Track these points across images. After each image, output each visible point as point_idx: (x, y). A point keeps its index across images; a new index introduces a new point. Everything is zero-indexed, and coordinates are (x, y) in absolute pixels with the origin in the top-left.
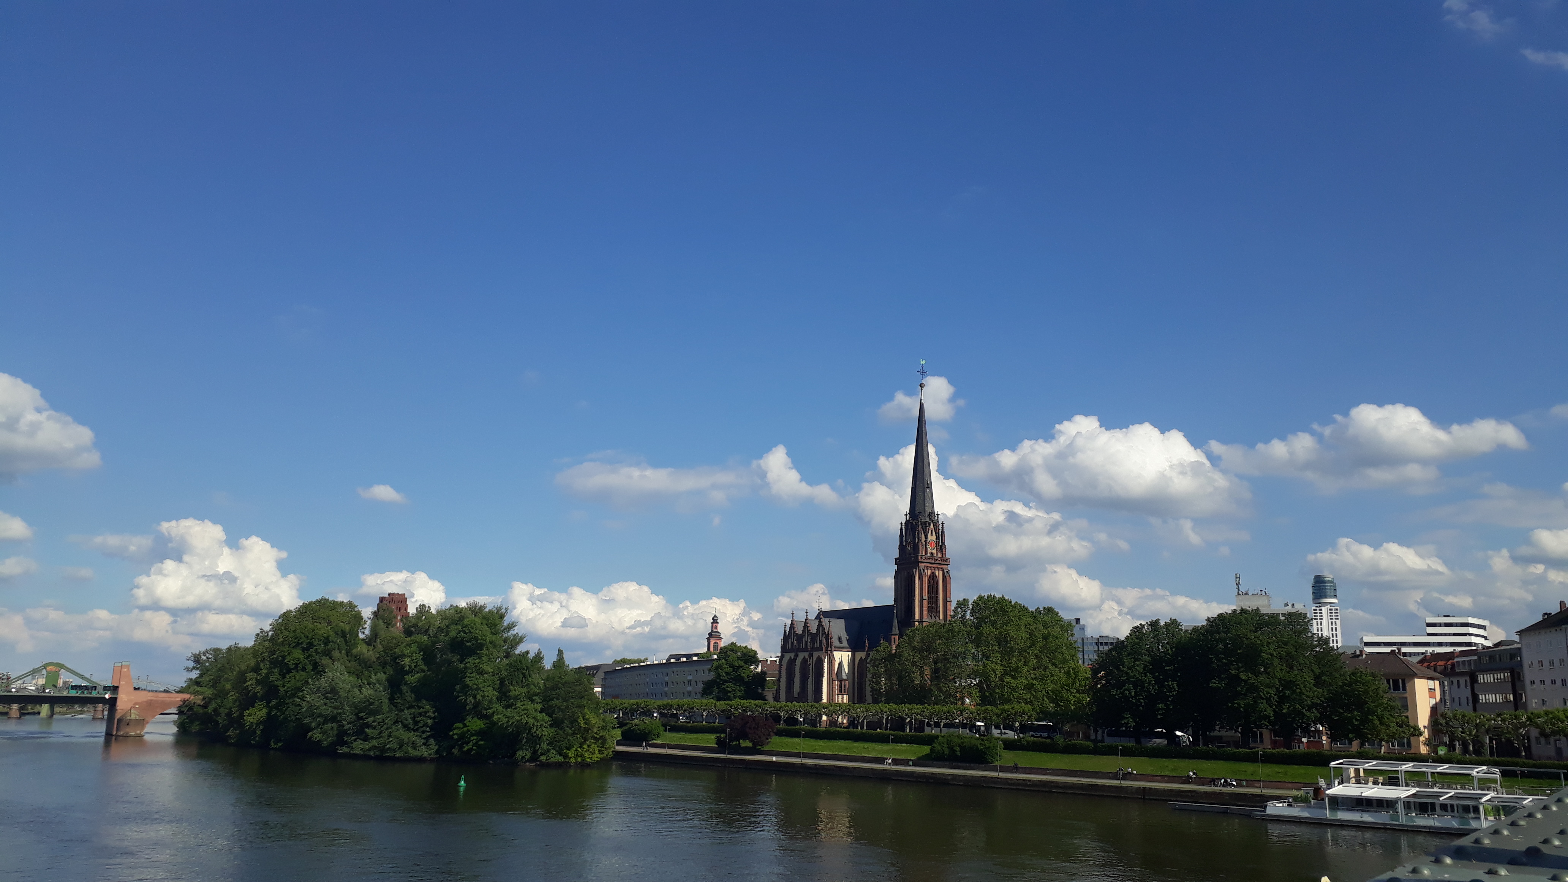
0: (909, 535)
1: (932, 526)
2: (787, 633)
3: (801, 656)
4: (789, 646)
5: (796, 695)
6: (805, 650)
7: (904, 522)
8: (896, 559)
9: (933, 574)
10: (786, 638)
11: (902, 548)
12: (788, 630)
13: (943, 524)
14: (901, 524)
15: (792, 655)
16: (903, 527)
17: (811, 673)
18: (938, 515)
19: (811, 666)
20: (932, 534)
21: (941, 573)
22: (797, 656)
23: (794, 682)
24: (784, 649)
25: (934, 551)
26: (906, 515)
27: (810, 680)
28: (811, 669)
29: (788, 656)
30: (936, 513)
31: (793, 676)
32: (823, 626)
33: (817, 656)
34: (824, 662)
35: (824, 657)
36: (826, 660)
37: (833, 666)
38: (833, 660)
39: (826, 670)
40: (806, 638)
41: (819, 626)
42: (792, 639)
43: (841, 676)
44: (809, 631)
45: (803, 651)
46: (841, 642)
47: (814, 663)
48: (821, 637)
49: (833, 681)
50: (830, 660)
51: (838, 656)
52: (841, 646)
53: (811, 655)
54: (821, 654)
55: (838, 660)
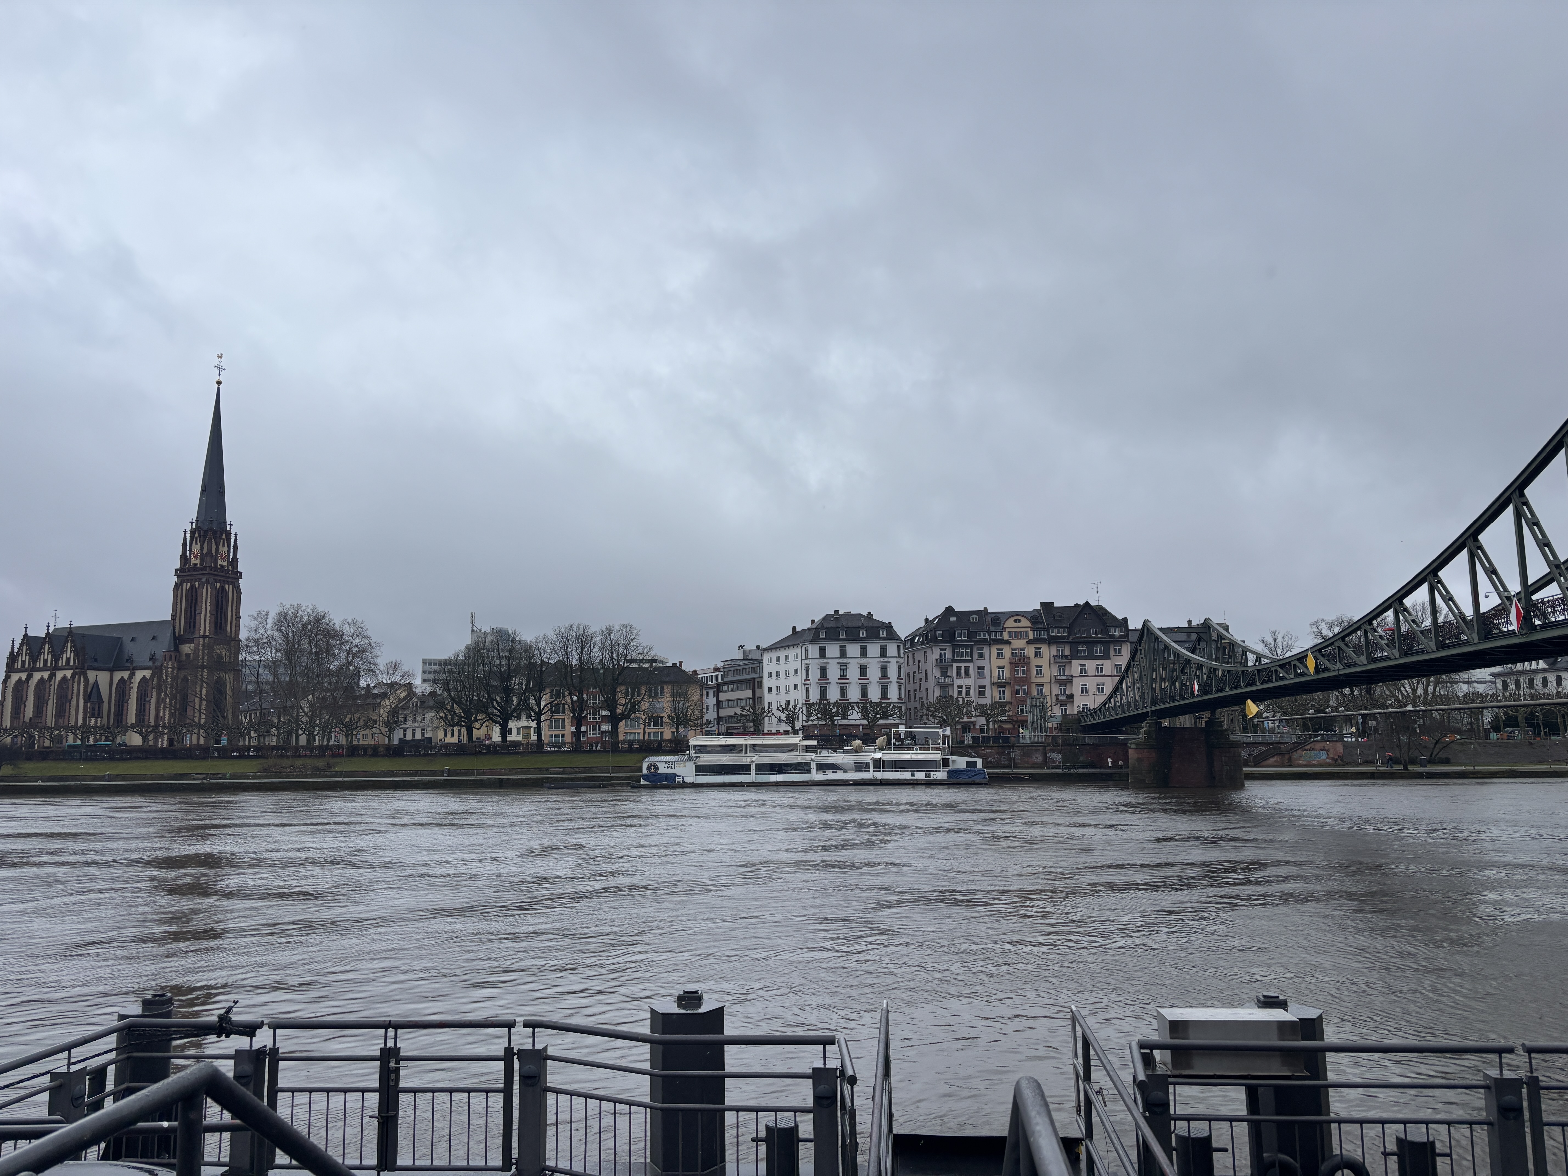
0: (196, 544)
1: (224, 537)
2: (16, 650)
3: (37, 676)
4: (19, 665)
5: (27, 720)
6: (44, 668)
7: (188, 530)
8: (176, 570)
9: (223, 588)
10: (13, 658)
11: (184, 558)
12: (17, 646)
13: (236, 535)
14: (185, 532)
15: (24, 676)
16: (188, 535)
17: (52, 695)
18: (231, 525)
19: (52, 687)
20: (223, 545)
21: (231, 587)
22: (29, 677)
23: (25, 706)
24: (10, 669)
25: (225, 563)
26: (192, 523)
27: (50, 702)
28: (52, 690)
29: (15, 677)
30: (228, 523)
31: (24, 699)
32: (72, 641)
33: (62, 675)
34: (74, 682)
35: (73, 677)
36: (76, 680)
37: (86, 686)
38: (86, 680)
39: (75, 691)
40: (46, 655)
41: (66, 642)
42: (25, 657)
43: (94, 698)
44: (51, 647)
45: (40, 670)
46: (96, 660)
47: (57, 683)
48: (69, 654)
49: (85, 702)
50: (82, 680)
51: (92, 675)
52: (95, 664)
53: (52, 676)
54: (69, 674)
55: (92, 680)
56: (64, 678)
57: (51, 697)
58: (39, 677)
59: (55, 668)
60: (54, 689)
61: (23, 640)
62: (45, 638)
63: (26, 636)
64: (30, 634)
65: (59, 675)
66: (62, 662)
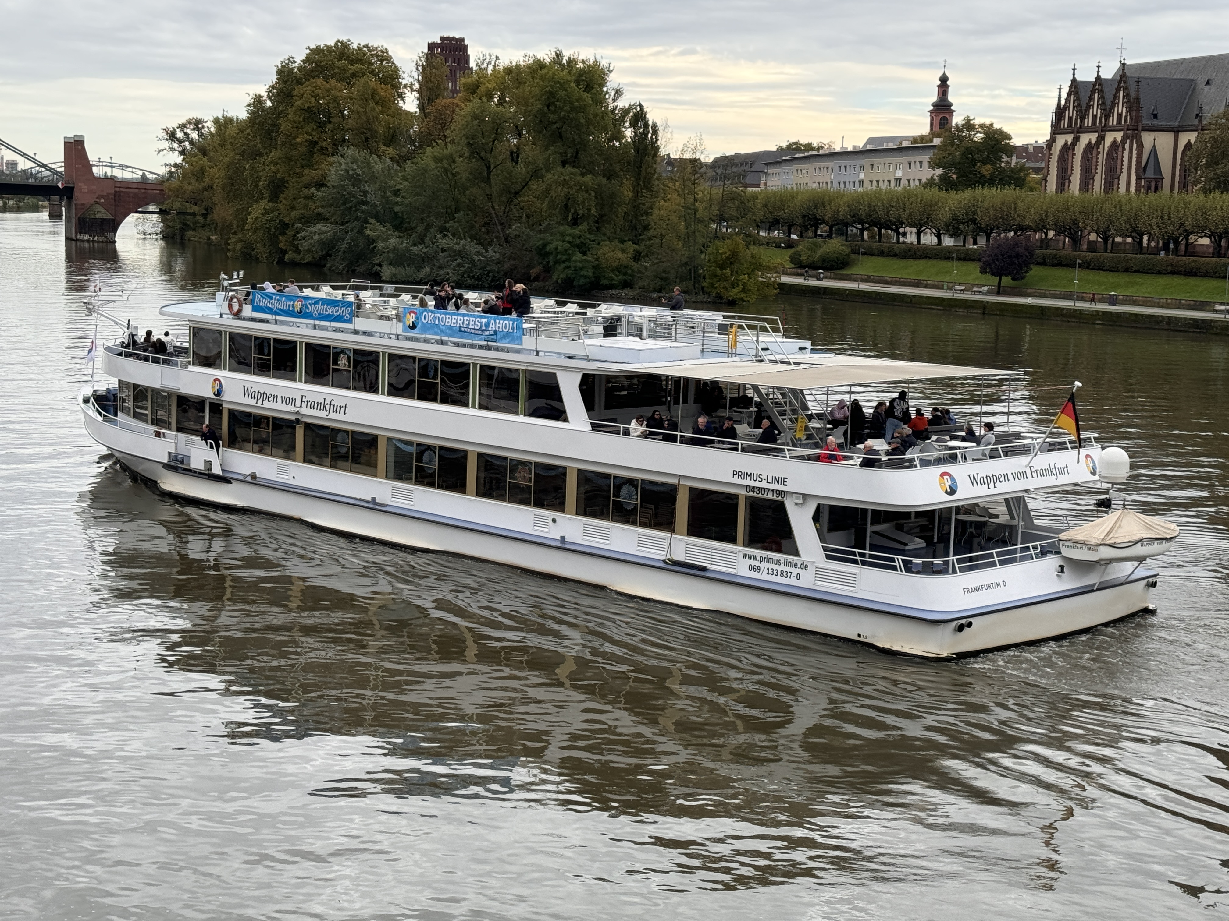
3: (1085, 139)
4: (1065, 124)
6: (1093, 128)
10: (1060, 112)
12: (1064, 95)
15: (1069, 138)
17: (1099, 167)
19: (1100, 156)
22: (1076, 139)
23: (1070, 182)
24: (1056, 129)
27: (1097, 178)
29: (1061, 140)
31: (1069, 173)
32: (1125, 89)
33: (1112, 139)
34: (1124, 149)
35: (1123, 141)
36: (1127, 146)
37: (1139, 156)
38: (1140, 146)
39: (1126, 163)
40: (1095, 110)
41: (1118, 90)
42: (1071, 112)
43: (1150, 174)
44: (1101, 98)
45: (1088, 131)
46: (1155, 116)
47: (1106, 151)
48: (1121, 109)
49: (1138, 179)
50: (1135, 145)
51: (1148, 138)
52: (1155, 122)
53: (1101, 139)
54: (1119, 136)
55: (1147, 147)
56: (1115, 142)
57: (1099, 171)
58: (1086, 142)
59: (1106, 129)
60: (1101, 159)
61: (1070, 87)
62: (1094, 84)
63: (1074, 81)
64: (1079, 78)
65: (1110, 138)
66: (1113, 121)
